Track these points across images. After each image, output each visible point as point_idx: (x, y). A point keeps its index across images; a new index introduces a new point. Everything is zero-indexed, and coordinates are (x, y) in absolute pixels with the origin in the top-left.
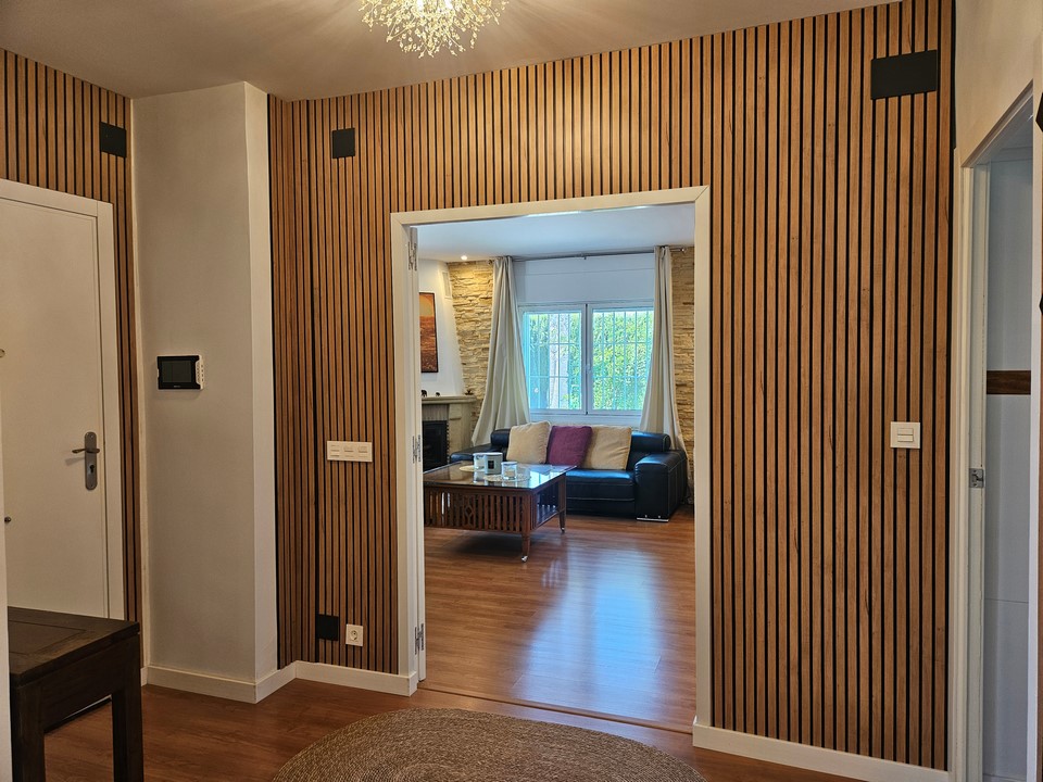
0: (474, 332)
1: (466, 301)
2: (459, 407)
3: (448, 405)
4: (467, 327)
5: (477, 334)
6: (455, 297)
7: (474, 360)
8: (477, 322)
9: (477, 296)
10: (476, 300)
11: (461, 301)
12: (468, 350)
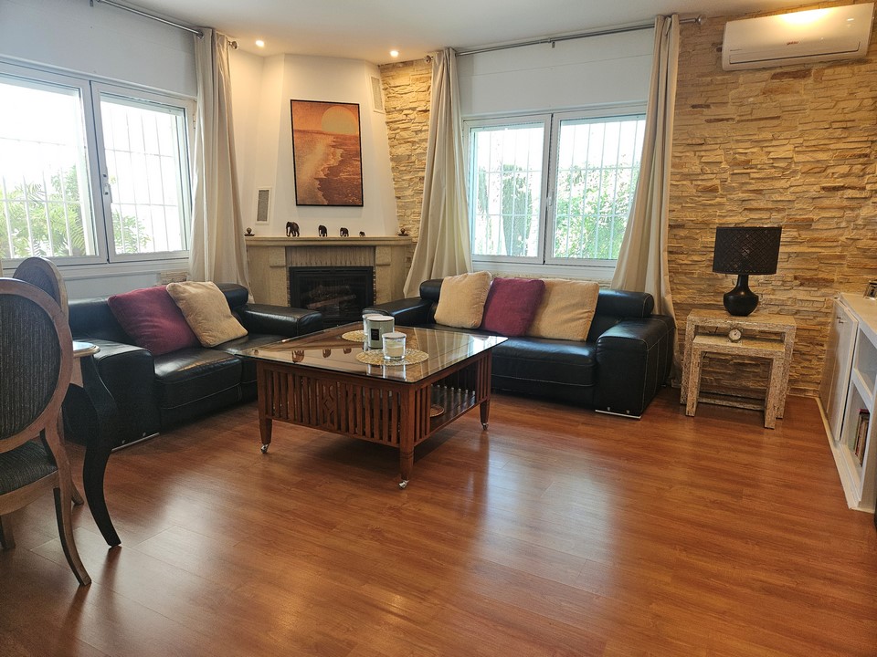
0: (409, 156)
1: (401, 117)
2: (388, 250)
3: (374, 247)
4: (402, 150)
5: (413, 158)
6: (388, 112)
7: (409, 192)
8: (413, 143)
9: (414, 109)
10: (413, 115)
11: (396, 116)
12: (404, 180)
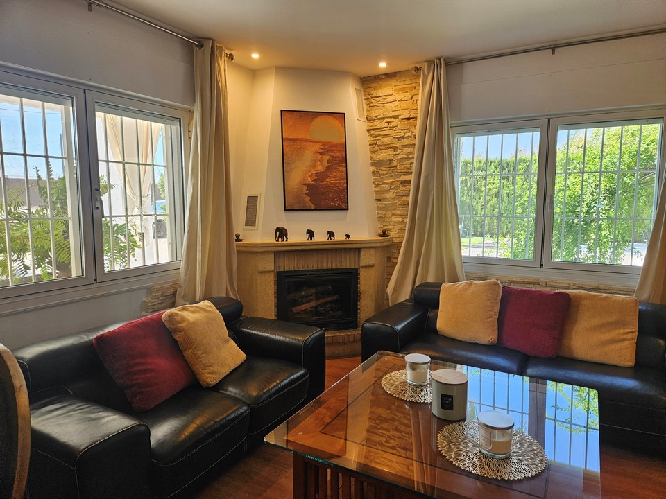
0: (391, 161)
1: (384, 124)
2: (372, 252)
3: (359, 250)
4: (384, 155)
5: (395, 163)
6: (369, 120)
7: (390, 195)
8: (395, 149)
9: (396, 117)
10: (396, 122)
11: (377, 124)
12: (384, 183)
